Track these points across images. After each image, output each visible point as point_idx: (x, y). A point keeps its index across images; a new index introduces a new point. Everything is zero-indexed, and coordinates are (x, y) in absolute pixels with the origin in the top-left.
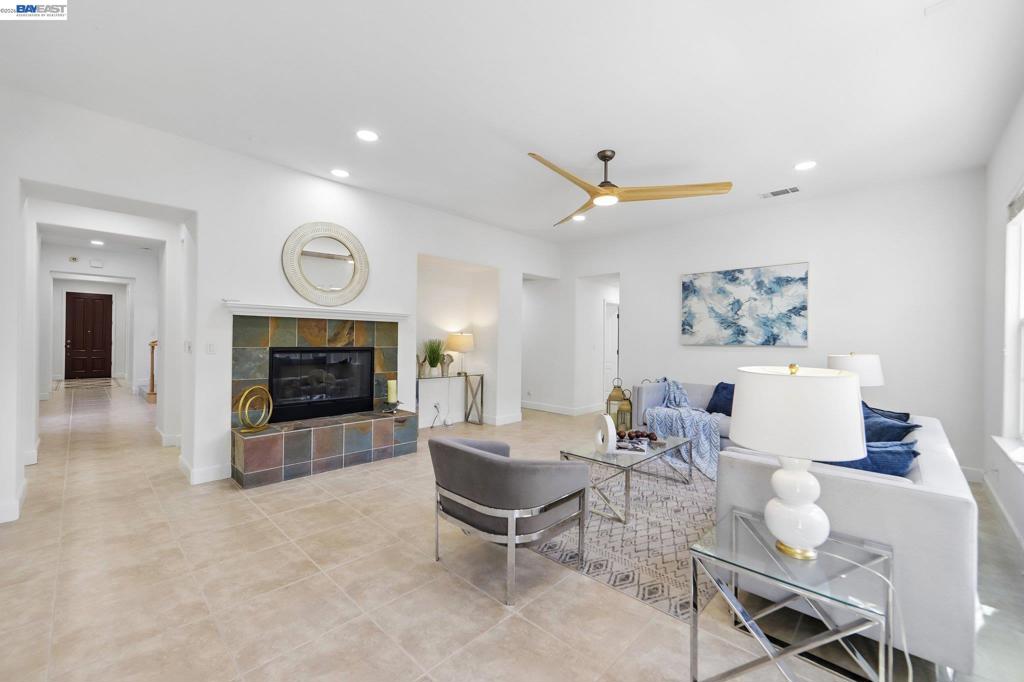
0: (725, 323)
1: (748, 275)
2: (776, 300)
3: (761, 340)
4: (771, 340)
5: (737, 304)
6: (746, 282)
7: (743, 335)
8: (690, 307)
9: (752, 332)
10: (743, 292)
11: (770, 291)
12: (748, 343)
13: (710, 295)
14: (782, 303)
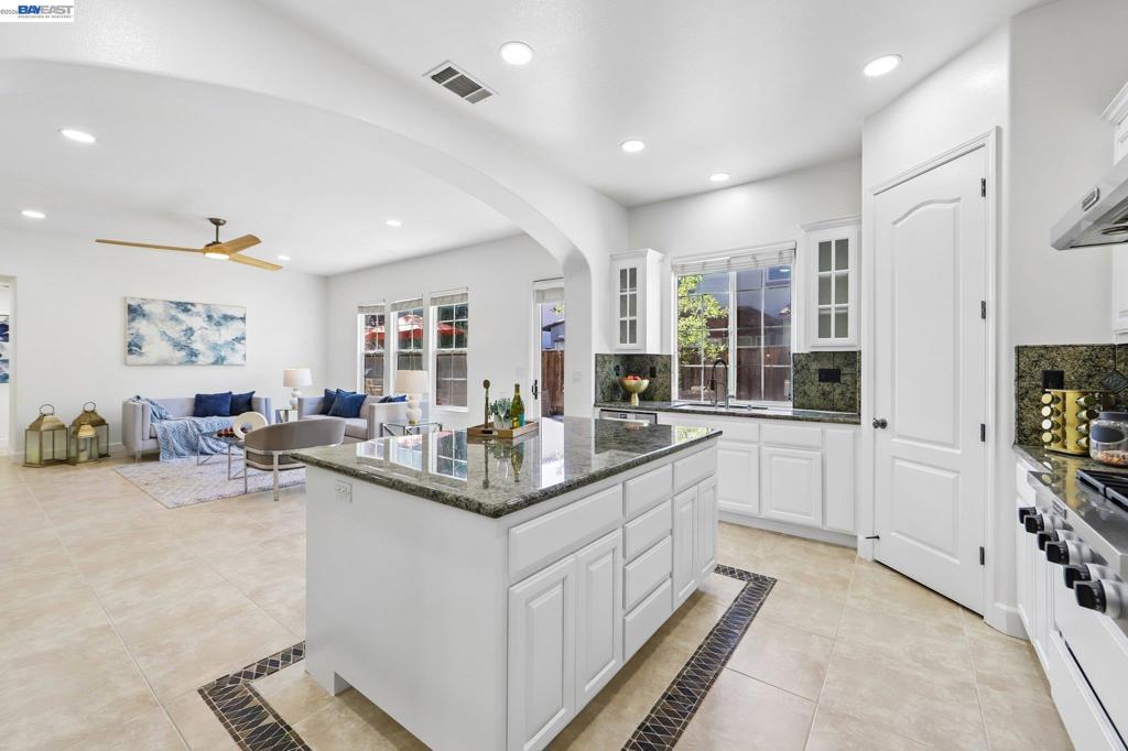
0: (178, 345)
1: (199, 308)
2: (223, 330)
3: (211, 360)
4: (219, 361)
5: (190, 331)
6: (198, 314)
7: (196, 356)
8: (138, 329)
9: (204, 354)
10: (196, 322)
11: (219, 324)
12: (200, 363)
13: (162, 321)
14: (228, 333)
